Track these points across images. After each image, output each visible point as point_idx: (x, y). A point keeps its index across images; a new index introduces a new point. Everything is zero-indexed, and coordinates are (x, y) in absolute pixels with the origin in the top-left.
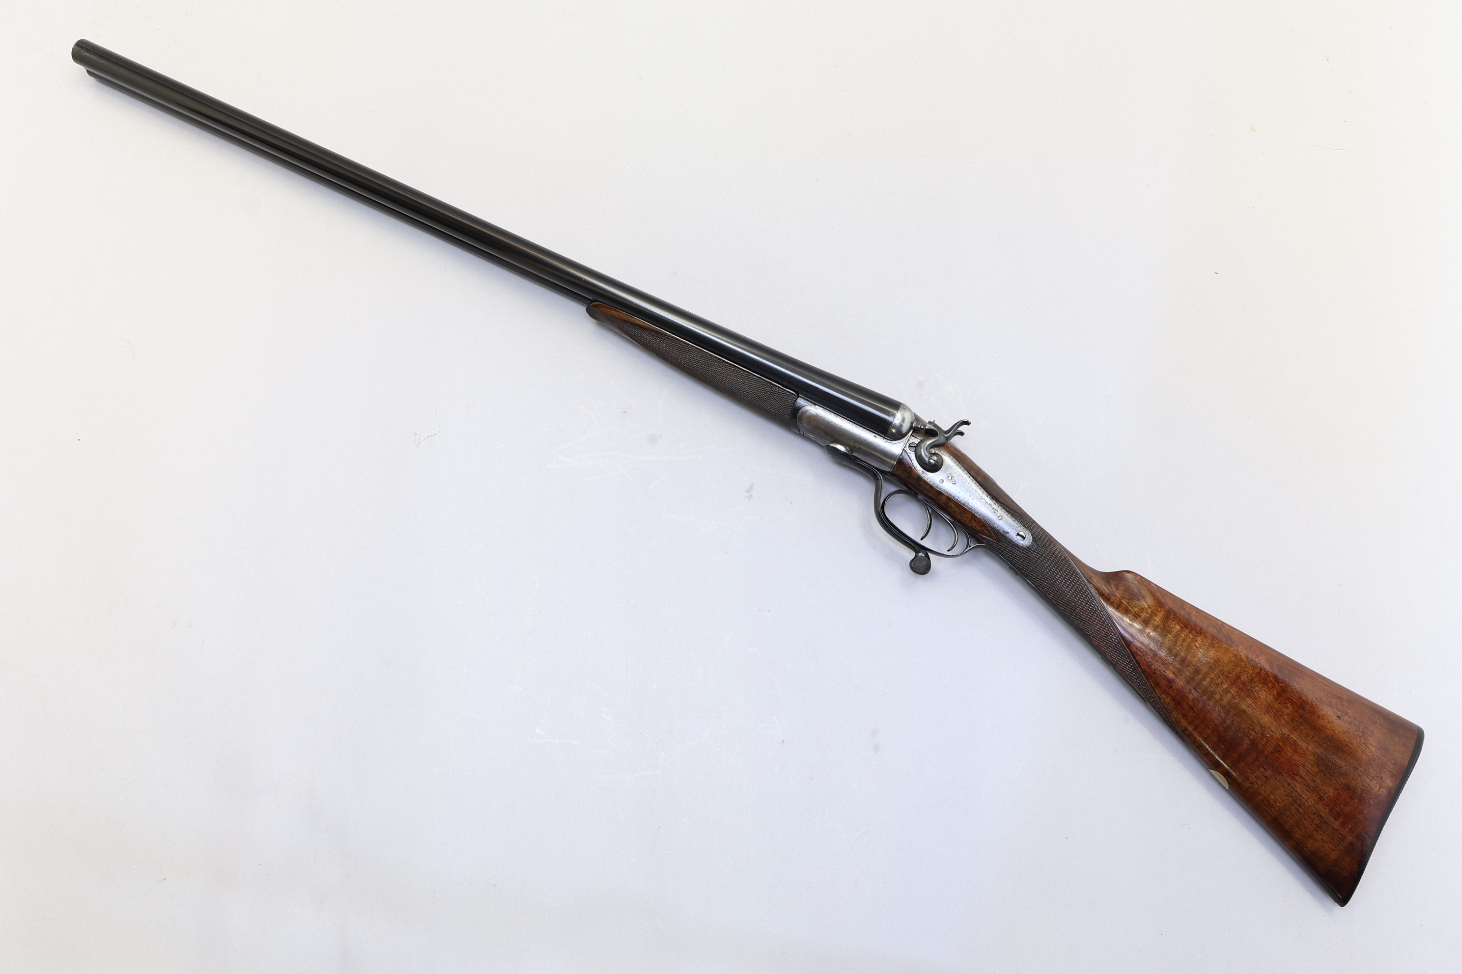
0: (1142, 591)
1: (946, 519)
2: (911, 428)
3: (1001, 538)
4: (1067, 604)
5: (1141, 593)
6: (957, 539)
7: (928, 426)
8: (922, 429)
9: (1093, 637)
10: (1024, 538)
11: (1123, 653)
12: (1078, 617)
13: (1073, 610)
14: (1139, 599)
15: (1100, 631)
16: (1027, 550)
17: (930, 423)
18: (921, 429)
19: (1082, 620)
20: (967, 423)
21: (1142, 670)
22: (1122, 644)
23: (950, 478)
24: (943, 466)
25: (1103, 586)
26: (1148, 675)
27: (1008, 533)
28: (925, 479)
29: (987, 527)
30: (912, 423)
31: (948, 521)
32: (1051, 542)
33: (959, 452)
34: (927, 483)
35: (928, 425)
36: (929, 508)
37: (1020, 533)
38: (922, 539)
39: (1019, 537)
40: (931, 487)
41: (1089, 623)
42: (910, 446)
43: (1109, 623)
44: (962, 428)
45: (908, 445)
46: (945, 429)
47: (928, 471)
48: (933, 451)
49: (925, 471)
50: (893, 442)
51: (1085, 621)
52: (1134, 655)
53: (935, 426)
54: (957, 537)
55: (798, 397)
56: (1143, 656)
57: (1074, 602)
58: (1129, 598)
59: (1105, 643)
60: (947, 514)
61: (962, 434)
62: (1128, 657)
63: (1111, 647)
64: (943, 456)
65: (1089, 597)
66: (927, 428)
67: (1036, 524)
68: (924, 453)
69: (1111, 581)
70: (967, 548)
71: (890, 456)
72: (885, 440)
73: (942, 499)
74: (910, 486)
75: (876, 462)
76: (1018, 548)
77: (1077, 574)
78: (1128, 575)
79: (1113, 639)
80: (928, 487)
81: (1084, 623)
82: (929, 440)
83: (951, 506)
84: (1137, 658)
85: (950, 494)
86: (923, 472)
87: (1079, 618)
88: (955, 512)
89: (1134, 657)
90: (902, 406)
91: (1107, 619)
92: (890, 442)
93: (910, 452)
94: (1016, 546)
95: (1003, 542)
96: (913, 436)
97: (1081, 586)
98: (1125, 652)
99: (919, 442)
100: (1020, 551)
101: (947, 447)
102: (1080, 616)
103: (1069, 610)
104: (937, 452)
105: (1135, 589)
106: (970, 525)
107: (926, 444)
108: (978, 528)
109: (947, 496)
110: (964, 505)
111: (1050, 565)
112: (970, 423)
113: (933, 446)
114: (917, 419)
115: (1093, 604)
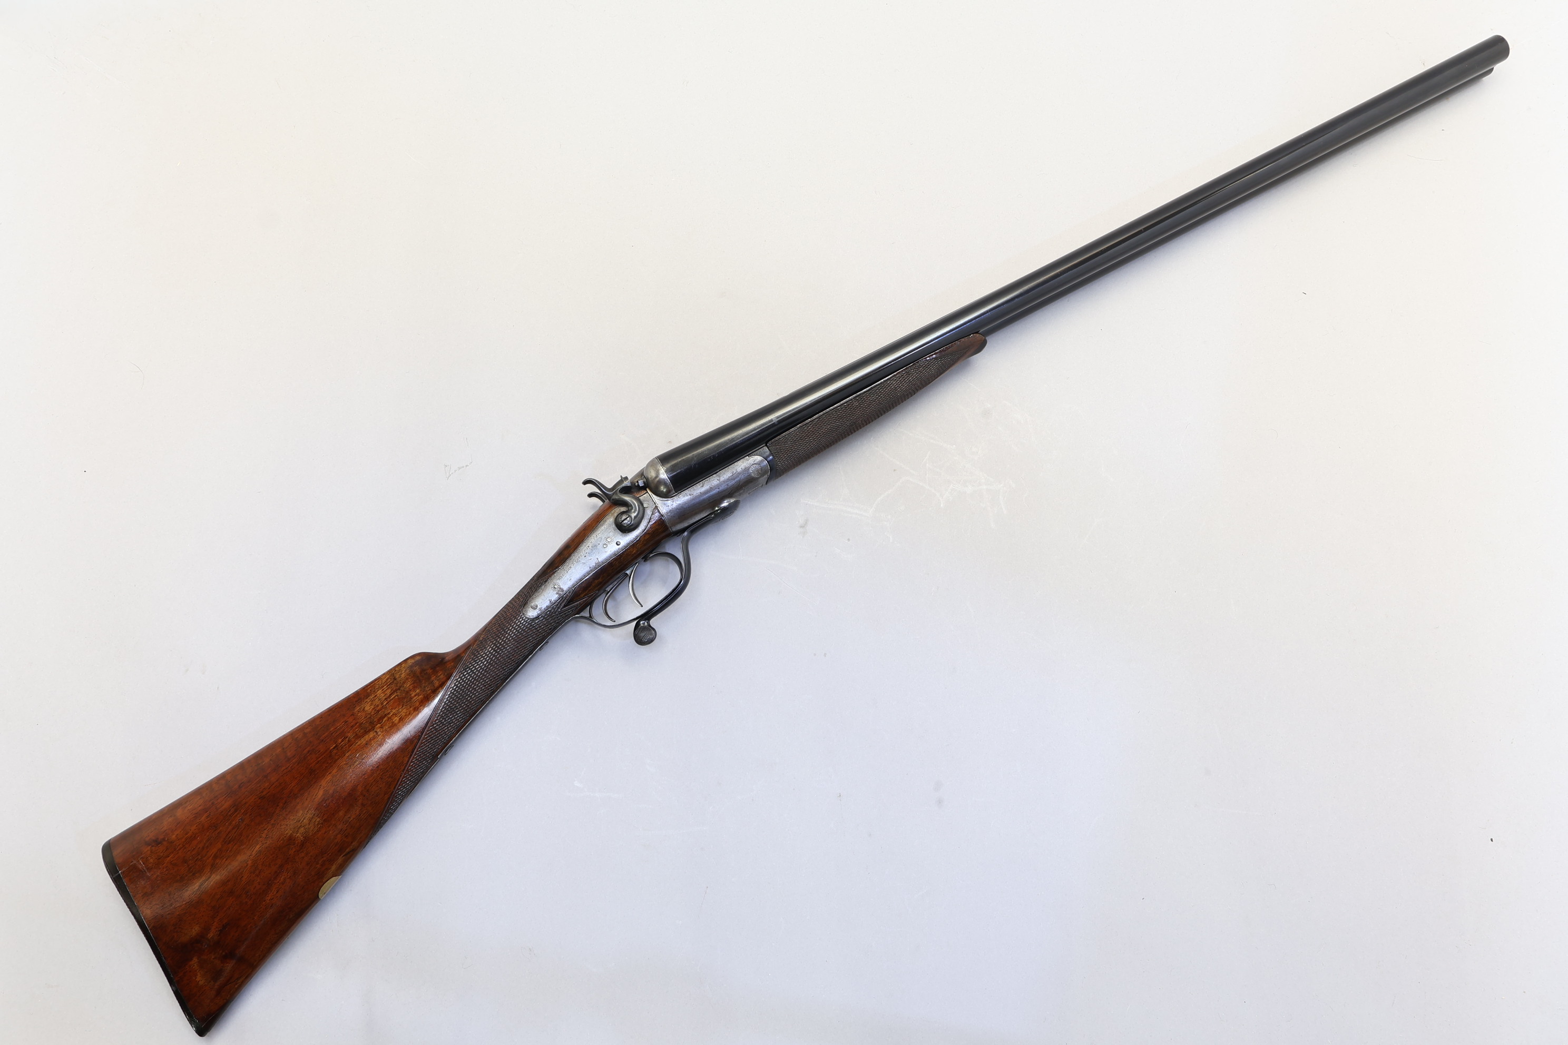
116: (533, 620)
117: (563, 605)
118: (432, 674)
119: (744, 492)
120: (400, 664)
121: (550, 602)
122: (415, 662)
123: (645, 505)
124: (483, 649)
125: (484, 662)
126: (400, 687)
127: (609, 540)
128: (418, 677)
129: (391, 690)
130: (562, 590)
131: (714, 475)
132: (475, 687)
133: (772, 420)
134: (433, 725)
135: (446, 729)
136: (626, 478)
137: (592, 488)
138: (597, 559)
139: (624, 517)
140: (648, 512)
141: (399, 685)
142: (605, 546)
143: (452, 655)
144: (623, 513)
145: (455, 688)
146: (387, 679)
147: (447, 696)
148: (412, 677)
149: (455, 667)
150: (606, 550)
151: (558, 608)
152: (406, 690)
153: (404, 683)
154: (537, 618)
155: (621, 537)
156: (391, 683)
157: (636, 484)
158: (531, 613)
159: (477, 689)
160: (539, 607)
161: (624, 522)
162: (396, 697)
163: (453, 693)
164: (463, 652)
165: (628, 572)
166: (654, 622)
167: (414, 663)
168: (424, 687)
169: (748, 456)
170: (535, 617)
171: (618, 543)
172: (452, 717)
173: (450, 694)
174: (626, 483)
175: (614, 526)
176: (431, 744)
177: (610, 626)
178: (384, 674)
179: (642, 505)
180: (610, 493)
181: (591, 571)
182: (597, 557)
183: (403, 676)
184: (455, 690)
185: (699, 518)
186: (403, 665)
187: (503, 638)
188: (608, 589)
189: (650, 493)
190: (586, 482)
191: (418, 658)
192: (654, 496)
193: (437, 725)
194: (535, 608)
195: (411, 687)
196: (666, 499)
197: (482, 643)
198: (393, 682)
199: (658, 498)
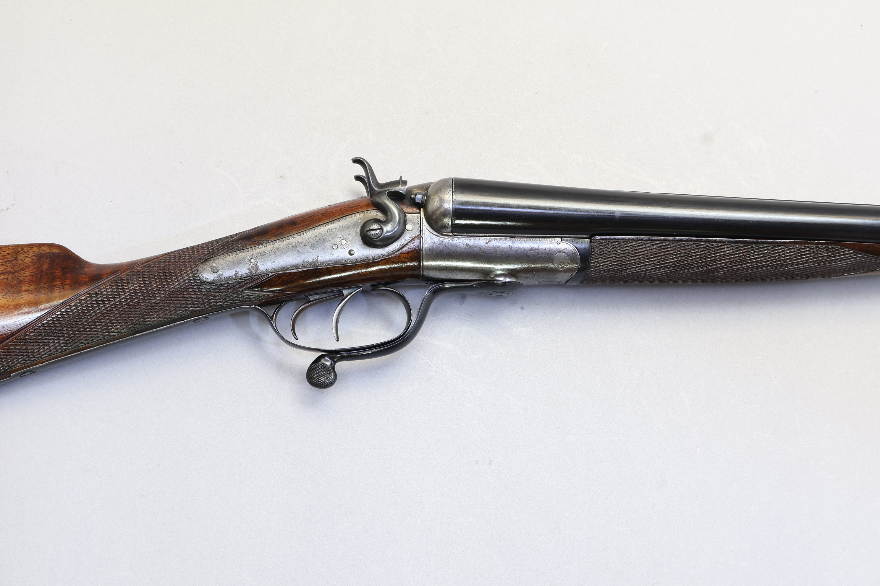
116: (206, 283)
117: (248, 286)
118: (59, 278)
119: (533, 277)
120: (32, 246)
121: (236, 274)
122: (50, 253)
123: (409, 227)
124: (130, 283)
125: (123, 298)
126: (16, 271)
127: (344, 242)
128: (42, 271)
129: (4, 269)
130: (257, 269)
131: (509, 239)
132: (97, 321)
133: (614, 212)
134: (25, 336)
135: (36, 349)
136: (405, 183)
137: (360, 171)
138: (318, 256)
139: (376, 226)
140: (406, 238)
141: (16, 268)
142: (335, 247)
143: (94, 269)
144: (377, 221)
145: (73, 308)
146: (8, 254)
147: (59, 313)
148: (36, 268)
149: (86, 284)
150: (334, 252)
151: (241, 287)
152: (20, 278)
153: (23, 269)
154: (211, 283)
155: (359, 247)
156: (9, 261)
157: (413, 196)
158: (207, 276)
159: (97, 324)
160: (220, 272)
161: (372, 232)
162: (5, 280)
163: (67, 314)
164: (107, 274)
165: (345, 292)
166: (341, 366)
167: (47, 253)
168: (41, 287)
169: (561, 238)
170: (208, 281)
171: (352, 252)
172: (51, 339)
173: (64, 312)
174: (401, 189)
175: (359, 230)
176: (11, 355)
177: (288, 342)
178: (8, 246)
179: (405, 224)
180: (376, 189)
181: (303, 266)
182: (319, 254)
183: (27, 260)
184: (72, 311)
185: (463, 278)
186: (34, 249)
187: (159, 285)
188: (312, 298)
189: (422, 215)
190: (357, 161)
191: (55, 250)
192: (424, 222)
193: (30, 339)
194: (214, 271)
195: (27, 279)
196: (436, 234)
197: (133, 275)
198: (12, 261)
199: (428, 227)
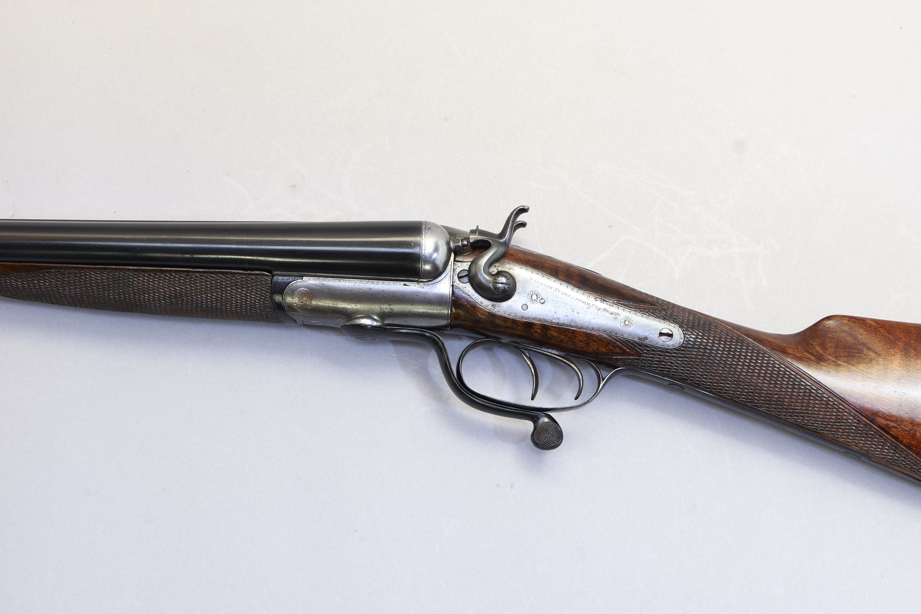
0: (860, 337)
1: (554, 356)
2: (450, 250)
3: (640, 349)
4: (768, 401)
5: (858, 340)
6: (581, 377)
7: (472, 239)
8: (467, 245)
9: (822, 430)
10: (671, 335)
11: (871, 434)
12: (790, 412)
13: (779, 405)
14: (859, 350)
15: (828, 417)
16: (683, 350)
17: (473, 232)
18: (464, 246)
19: (798, 413)
20: (523, 210)
21: (905, 445)
22: (865, 421)
23: (534, 297)
24: (517, 286)
25: (806, 354)
26: (917, 448)
27: (646, 338)
28: (501, 313)
29: (613, 343)
30: (448, 244)
31: (557, 357)
32: (710, 324)
33: (531, 254)
34: (505, 318)
35: (471, 237)
36: (523, 350)
37: (663, 331)
38: (533, 399)
39: (663, 338)
40: (514, 321)
41: (808, 413)
42: (460, 278)
43: (835, 401)
44: (522, 218)
45: (456, 278)
46: (497, 230)
47: (500, 302)
48: (494, 270)
49: (495, 303)
50: (434, 282)
51: (802, 413)
52: (886, 429)
53: (482, 233)
54: (580, 374)
55: (273, 276)
56: (898, 427)
57: (776, 394)
58: (846, 354)
59: (841, 431)
60: (553, 349)
61: (523, 225)
62: (879, 436)
63: (852, 433)
64: (512, 270)
65: (793, 378)
66: (471, 241)
67: (679, 307)
68: (484, 278)
69: (812, 342)
70: (599, 384)
71: (439, 301)
72: (422, 284)
73: (536, 332)
74: (484, 332)
75: (422, 320)
76: (668, 352)
77: (765, 353)
78: (830, 322)
79: (850, 421)
80: (509, 324)
81: (802, 416)
82: (482, 257)
83: (552, 336)
84: (892, 432)
85: (544, 320)
86: (493, 305)
87: (792, 413)
88: (561, 341)
89: (888, 433)
90: (424, 226)
91: (830, 397)
92: (430, 283)
93: (464, 285)
94: (664, 351)
95: (646, 353)
96: (458, 261)
97: (776, 367)
98: (872, 431)
99: (470, 266)
100: (674, 356)
101: (512, 255)
102: (793, 409)
103: (774, 408)
104: (500, 269)
105: (849, 339)
106: (590, 350)
107: (480, 266)
108: (603, 350)
109: (541, 325)
110: (570, 326)
111: (722, 357)
112: (528, 209)
113: (491, 263)
114: (452, 234)
115: (802, 385)
